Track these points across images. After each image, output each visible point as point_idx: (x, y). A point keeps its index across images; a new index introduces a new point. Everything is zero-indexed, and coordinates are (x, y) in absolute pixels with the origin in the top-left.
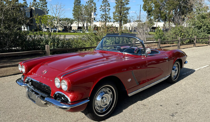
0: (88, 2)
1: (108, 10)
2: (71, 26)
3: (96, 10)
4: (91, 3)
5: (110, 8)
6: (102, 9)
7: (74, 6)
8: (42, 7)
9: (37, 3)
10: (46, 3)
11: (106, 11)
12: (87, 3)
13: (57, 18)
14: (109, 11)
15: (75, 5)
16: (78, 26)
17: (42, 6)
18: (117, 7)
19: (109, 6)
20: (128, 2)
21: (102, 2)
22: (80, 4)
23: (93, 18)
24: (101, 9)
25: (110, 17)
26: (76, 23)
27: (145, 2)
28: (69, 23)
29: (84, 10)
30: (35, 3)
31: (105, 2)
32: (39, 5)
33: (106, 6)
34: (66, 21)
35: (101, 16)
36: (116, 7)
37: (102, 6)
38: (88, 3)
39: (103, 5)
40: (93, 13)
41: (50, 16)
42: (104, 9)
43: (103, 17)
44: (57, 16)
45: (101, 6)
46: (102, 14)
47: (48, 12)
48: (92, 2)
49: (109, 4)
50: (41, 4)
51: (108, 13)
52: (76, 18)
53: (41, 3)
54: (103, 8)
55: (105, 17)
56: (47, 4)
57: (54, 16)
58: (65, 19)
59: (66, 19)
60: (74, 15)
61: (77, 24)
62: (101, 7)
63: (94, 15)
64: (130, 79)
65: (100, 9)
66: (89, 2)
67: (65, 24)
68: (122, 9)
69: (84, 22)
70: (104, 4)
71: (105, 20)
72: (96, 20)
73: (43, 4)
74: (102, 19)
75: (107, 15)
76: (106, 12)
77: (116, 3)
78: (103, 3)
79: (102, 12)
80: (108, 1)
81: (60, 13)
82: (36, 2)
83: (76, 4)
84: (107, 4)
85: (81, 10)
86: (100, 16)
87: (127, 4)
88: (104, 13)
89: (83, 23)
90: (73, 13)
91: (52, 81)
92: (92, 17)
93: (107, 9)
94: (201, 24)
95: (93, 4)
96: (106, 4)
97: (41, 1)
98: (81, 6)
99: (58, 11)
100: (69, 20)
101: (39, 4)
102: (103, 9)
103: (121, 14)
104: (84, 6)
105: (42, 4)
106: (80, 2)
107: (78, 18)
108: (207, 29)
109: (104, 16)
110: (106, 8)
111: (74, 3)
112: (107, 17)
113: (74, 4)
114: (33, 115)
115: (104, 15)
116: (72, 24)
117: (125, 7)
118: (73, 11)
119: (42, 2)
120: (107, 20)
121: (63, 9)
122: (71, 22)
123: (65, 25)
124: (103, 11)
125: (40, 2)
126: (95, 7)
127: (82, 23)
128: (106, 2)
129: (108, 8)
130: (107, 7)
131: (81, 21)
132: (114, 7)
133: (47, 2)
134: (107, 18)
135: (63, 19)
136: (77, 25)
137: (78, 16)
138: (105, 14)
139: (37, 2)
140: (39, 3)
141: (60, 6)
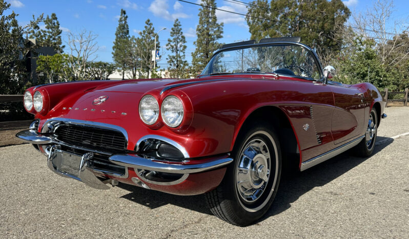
0: (144, 32)
1: (181, 49)
2: (109, 77)
3: (159, 47)
4: (149, 33)
5: (185, 44)
6: (171, 46)
7: (116, 40)
8: (51, 39)
9: (41, 32)
10: (60, 33)
11: (178, 50)
12: (141, 33)
13: (81, 61)
14: (183, 50)
15: (117, 37)
16: (123, 77)
17: (51, 37)
18: (200, 43)
19: (184, 42)
20: (222, 34)
21: (171, 33)
22: (128, 36)
23: (153, 62)
24: (168, 47)
25: (186, 61)
26: (119, 71)
27: (253, 34)
28: (105, 72)
29: (136, 46)
30: (38, 31)
31: (176, 33)
32: (45, 37)
33: (179, 40)
34: (99, 68)
35: (169, 60)
36: (198, 43)
37: (171, 41)
38: (143, 35)
39: (172, 39)
40: (154, 52)
41: (67, 56)
42: (175, 47)
43: (173, 62)
44: (81, 55)
45: (169, 41)
46: (170, 57)
47: (64, 50)
48: (152, 32)
49: (183, 37)
50: (48, 34)
51: (181, 54)
52: (119, 63)
53: (49, 32)
54: (173, 44)
55: (177, 61)
56: (60, 35)
57: (76, 56)
58: (97, 63)
59: (99, 65)
60: (116, 55)
61: (120, 73)
62: (169, 43)
63: (156, 56)
64: (307, 125)
65: (167, 45)
66: (146, 33)
67: (97, 74)
68: (210, 47)
69: (135, 69)
70: (174, 37)
71: (177, 67)
72: (159, 67)
73: (53, 35)
74: (171, 65)
75: (180, 57)
76: (178, 52)
77: (199, 36)
78: (172, 36)
79: (170, 51)
80: (182, 33)
81: (87, 52)
82: (40, 30)
83: (119, 36)
84: (180, 37)
85: (130, 47)
86: (167, 59)
87: (219, 37)
88: (174, 54)
89: (133, 72)
90: (113, 53)
91: (126, 114)
92: (153, 60)
93: (181, 46)
94: (366, 68)
95: (153, 36)
96: (178, 38)
97: (48, 28)
98: (129, 39)
99: (85, 47)
100: (105, 65)
101: (45, 34)
102: (173, 47)
103: (207, 55)
104: (136, 40)
105: (51, 34)
106: (128, 31)
107: (124, 62)
108: (377, 77)
109: (174, 60)
110: (179, 46)
111: (115, 33)
112: (179, 61)
113: (115, 37)
114: (63, 218)
115: (174, 57)
116: (110, 73)
117: (215, 43)
118: (114, 48)
119: (50, 30)
120: (181, 66)
121: (94, 42)
122: (108, 71)
123: (96, 76)
124: (173, 51)
125: (47, 30)
126: (157, 42)
127: (131, 72)
128: (179, 33)
129: (183, 44)
130: (181, 43)
131: (130, 69)
132: (194, 43)
133: (61, 31)
134: (180, 63)
135: (93, 64)
136: (121, 75)
137: (124, 57)
138: (177, 56)
139: (42, 30)
140: (45, 31)
141: (89, 36)
